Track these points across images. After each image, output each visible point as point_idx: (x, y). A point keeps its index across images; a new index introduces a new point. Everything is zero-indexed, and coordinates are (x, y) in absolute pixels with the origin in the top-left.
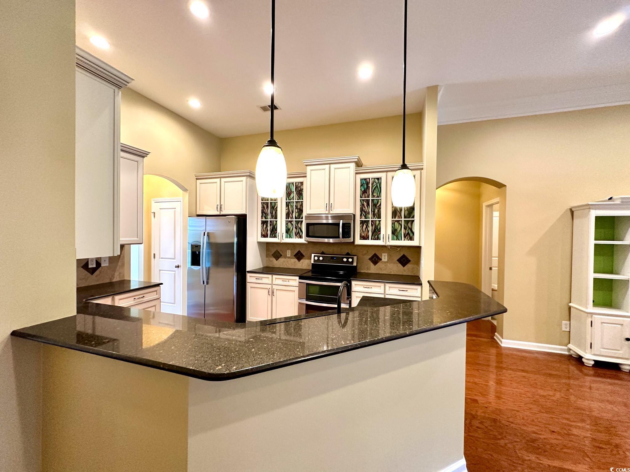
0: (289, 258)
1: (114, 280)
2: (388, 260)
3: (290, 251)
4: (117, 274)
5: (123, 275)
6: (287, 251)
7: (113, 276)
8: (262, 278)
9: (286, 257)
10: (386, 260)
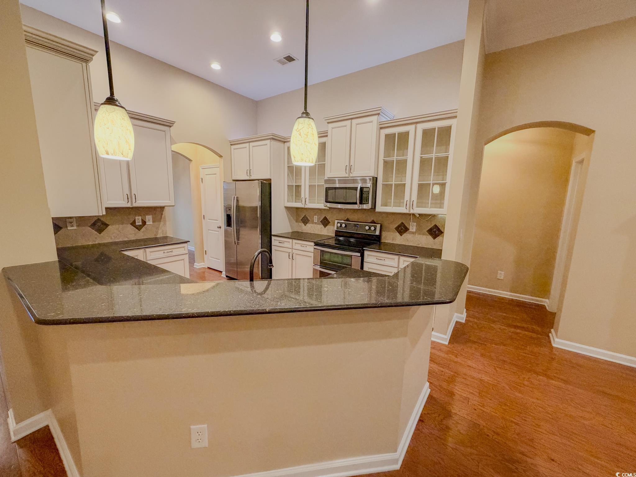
0: (316, 223)
1: (158, 236)
2: (416, 230)
3: (317, 217)
4: (160, 231)
5: (166, 233)
6: (315, 216)
7: (157, 232)
8: (284, 242)
9: (313, 222)
10: (414, 230)
